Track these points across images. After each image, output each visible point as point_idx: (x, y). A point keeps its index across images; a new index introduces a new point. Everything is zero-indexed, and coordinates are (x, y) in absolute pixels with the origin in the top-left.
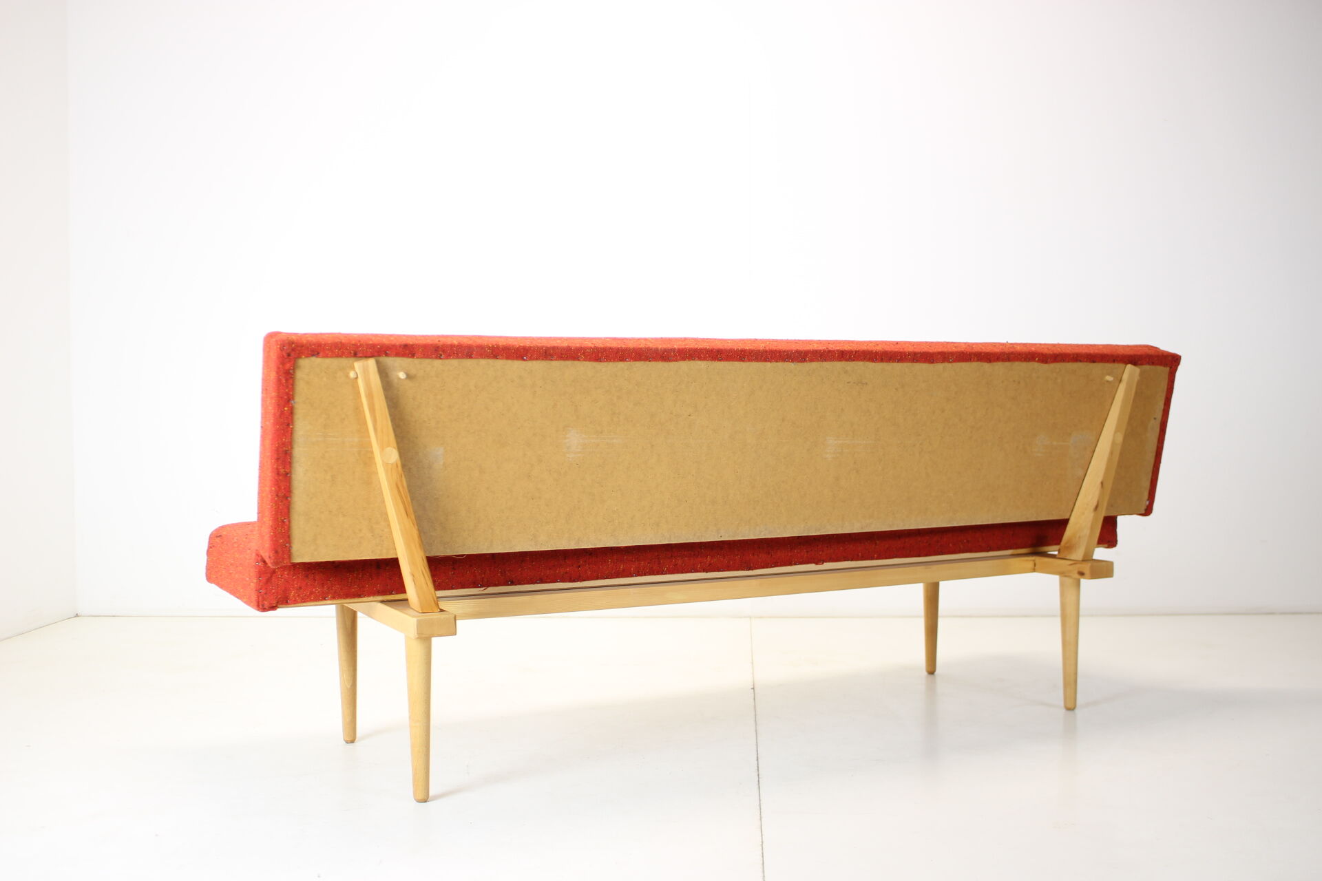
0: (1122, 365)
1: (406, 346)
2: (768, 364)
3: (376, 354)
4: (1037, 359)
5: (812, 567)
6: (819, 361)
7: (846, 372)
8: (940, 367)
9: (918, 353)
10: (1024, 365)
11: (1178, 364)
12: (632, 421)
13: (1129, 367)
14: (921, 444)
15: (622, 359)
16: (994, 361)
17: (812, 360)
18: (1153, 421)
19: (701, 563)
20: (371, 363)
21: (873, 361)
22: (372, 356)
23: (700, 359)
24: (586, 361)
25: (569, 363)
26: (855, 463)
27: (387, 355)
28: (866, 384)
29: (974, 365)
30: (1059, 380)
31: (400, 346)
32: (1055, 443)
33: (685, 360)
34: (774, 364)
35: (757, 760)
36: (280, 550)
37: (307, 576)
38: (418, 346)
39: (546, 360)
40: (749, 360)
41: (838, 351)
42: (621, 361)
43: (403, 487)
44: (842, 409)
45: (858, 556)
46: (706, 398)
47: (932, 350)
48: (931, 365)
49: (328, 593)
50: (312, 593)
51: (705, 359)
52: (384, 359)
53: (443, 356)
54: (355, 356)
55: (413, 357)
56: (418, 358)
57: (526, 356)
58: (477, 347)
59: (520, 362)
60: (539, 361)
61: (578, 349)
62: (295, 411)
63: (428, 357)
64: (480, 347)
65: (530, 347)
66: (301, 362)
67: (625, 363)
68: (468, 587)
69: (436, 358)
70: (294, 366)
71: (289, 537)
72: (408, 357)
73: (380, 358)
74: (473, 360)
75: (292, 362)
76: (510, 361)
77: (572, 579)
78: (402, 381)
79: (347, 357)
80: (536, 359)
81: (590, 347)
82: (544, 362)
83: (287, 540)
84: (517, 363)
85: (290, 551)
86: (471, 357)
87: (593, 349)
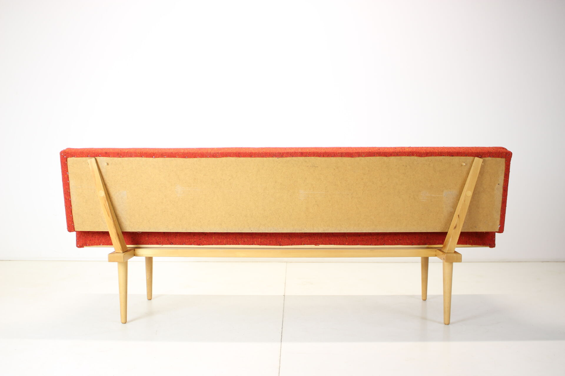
0: (472, 158)
1: (106, 153)
2: (265, 159)
3: (95, 156)
4: (415, 155)
5: (313, 246)
6: (290, 157)
7: (306, 162)
8: (358, 159)
9: (344, 153)
10: (408, 158)
11: (511, 157)
12: (203, 182)
13: (476, 158)
14: (352, 194)
15: (195, 157)
16: (389, 156)
17: (286, 157)
18: (497, 185)
19: (256, 241)
20: (93, 159)
21: (320, 157)
22: (94, 157)
23: (230, 156)
24: (179, 158)
25: (173, 158)
26: (316, 202)
27: (99, 156)
28: (317, 167)
29: (378, 158)
30: (432, 165)
31: (104, 153)
32: (433, 195)
33: (224, 157)
34: (268, 158)
35: (282, 329)
36: (70, 226)
37: (93, 236)
38: (111, 153)
39: (163, 157)
40: (255, 157)
41: (300, 152)
42: (194, 158)
43: (107, 205)
44: (306, 178)
45: (337, 243)
46: (236, 173)
47: (351, 151)
48: (353, 159)
49: (101, 243)
50: (95, 242)
51: (233, 156)
52: (98, 158)
53: (121, 157)
54: (88, 157)
55: (110, 157)
56: (111, 157)
57: (154, 156)
58: (134, 153)
59: (152, 158)
60: (160, 158)
61: (176, 153)
62: (69, 176)
63: (115, 157)
64: (135, 153)
65: (155, 153)
66: (69, 159)
67: (197, 158)
68: (155, 244)
69: (118, 157)
70: (67, 161)
71: (73, 222)
72: (108, 157)
73: (96, 157)
74: (133, 158)
75: (66, 159)
76: (148, 158)
77: (198, 244)
78: (107, 166)
79: (85, 157)
80: (158, 157)
81: (181, 153)
82: (162, 158)
83: (72, 222)
84: (151, 159)
85: (74, 227)
86: (132, 157)
87: (182, 153)
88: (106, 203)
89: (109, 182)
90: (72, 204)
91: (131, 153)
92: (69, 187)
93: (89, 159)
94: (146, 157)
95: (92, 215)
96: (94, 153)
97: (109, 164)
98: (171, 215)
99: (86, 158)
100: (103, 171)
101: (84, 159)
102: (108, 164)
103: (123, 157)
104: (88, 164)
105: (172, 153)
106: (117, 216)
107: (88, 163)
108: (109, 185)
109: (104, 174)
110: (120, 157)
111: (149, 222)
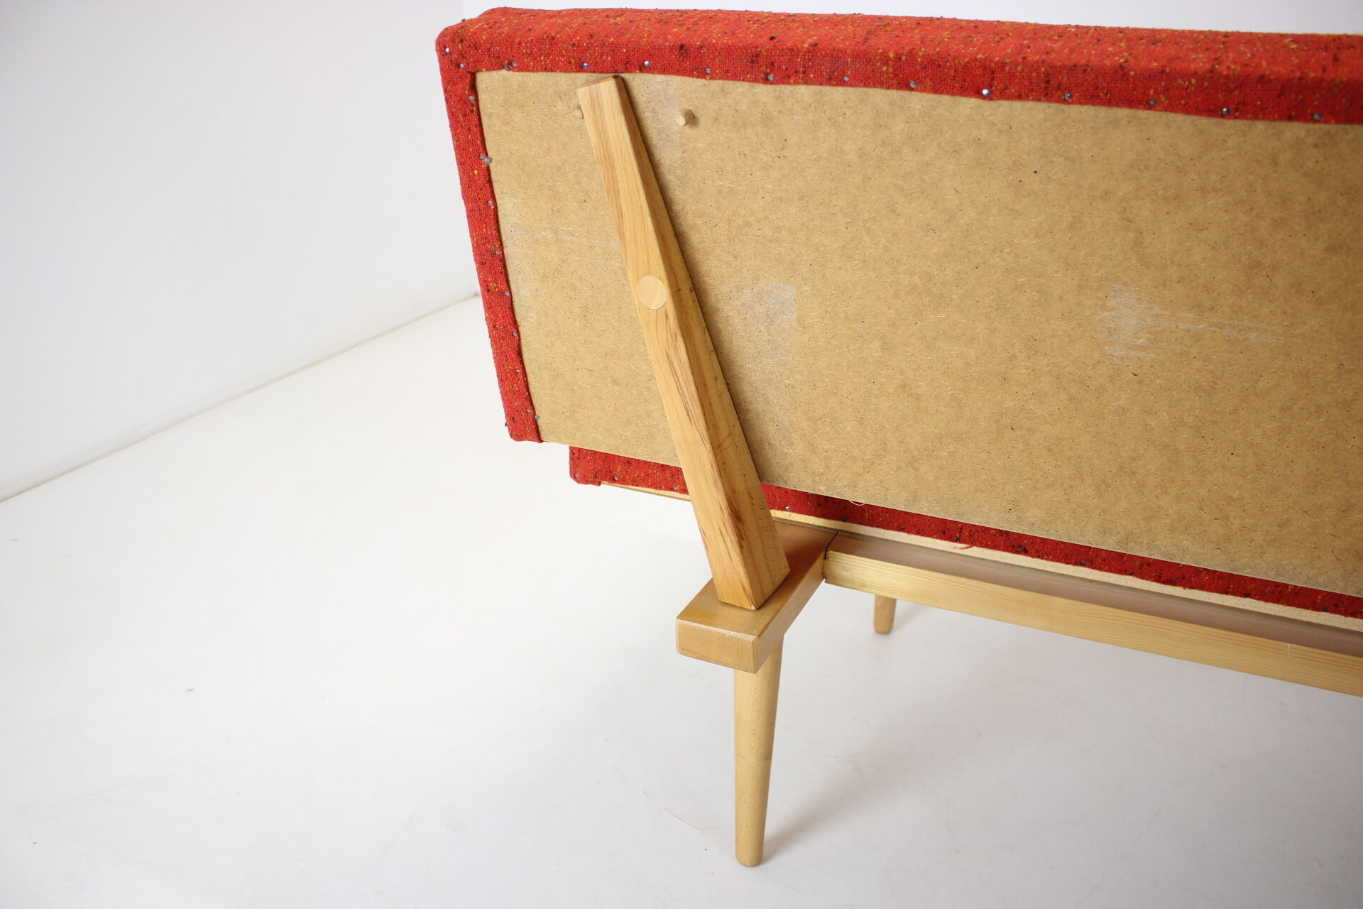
1: (682, 48)
3: (620, 67)
20: (609, 87)
25: (1122, 113)
27: (642, 69)
31: (671, 49)
36: (518, 419)
38: (713, 49)
39: (1049, 100)
52: (638, 81)
53: (771, 77)
54: (580, 69)
55: (702, 74)
56: (713, 78)
57: (989, 87)
58: (856, 56)
59: (973, 101)
60: (1030, 104)
61: (1150, 77)
62: (494, 177)
63: (735, 77)
64: (864, 57)
65: (1003, 65)
66: (486, 80)
67: (1310, 126)
68: (931, 536)
69: (755, 80)
70: (473, 88)
71: (530, 399)
72: (691, 75)
73: (626, 76)
74: (850, 90)
75: (468, 80)
76: (946, 99)
77: (1163, 578)
78: (687, 130)
79: (566, 71)
80: (1020, 97)
81: (1195, 74)
82: (1042, 106)
83: (527, 403)
84: (967, 105)
85: (536, 423)
86: (841, 83)
87: (1201, 79)
88: (675, 349)
89: (699, 222)
90: (518, 320)
91: (836, 56)
92: (498, 230)
93: (588, 83)
94: (937, 90)
95: (615, 382)
96: (615, 48)
97: (703, 120)
98: (1050, 450)
99: (573, 75)
100: (667, 156)
101: (562, 80)
102: (691, 119)
103: (784, 79)
104: (578, 114)
105: (1121, 72)
106: (739, 407)
107: (579, 108)
108: (700, 238)
109: (671, 177)
110: (766, 81)
111: (916, 469)
